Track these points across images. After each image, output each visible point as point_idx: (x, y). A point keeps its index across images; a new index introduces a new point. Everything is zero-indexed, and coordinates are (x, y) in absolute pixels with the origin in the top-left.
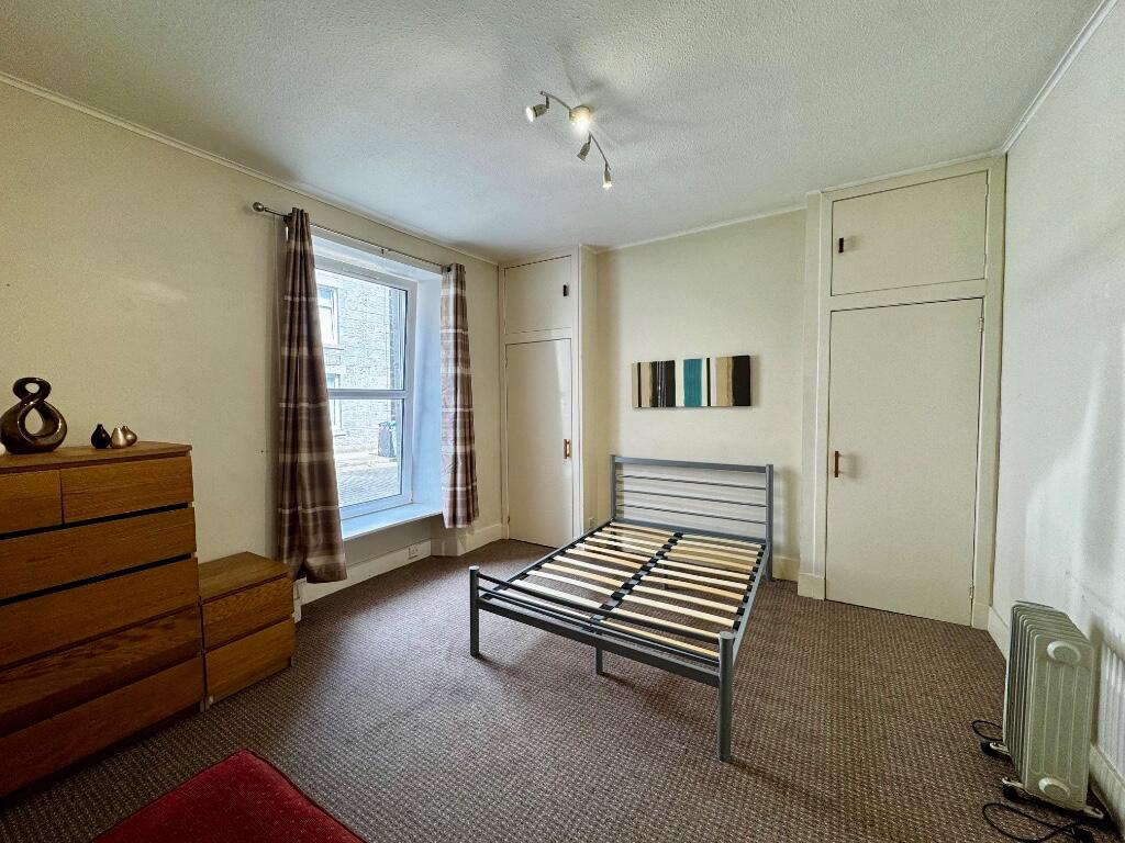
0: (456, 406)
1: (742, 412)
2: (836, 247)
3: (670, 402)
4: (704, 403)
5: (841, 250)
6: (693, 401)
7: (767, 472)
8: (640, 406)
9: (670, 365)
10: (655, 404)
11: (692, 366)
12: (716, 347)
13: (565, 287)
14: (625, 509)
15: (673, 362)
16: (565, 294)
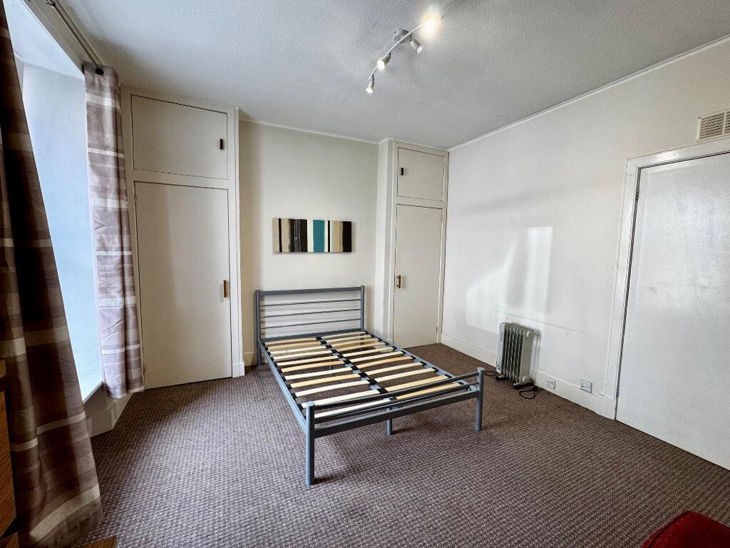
0: (122, 249)
1: (347, 255)
2: (400, 172)
3: (304, 249)
4: (326, 250)
5: (402, 174)
6: (319, 248)
7: (360, 289)
8: (281, 251)
9: (303, 223)
10: (292, 249)
11: (319, 225)
12: (334, 215)
13: (221, 140)
14: (266, 331)
15: (306, 221)
16: (222, 147)
